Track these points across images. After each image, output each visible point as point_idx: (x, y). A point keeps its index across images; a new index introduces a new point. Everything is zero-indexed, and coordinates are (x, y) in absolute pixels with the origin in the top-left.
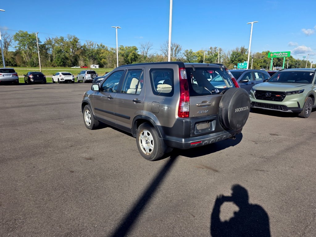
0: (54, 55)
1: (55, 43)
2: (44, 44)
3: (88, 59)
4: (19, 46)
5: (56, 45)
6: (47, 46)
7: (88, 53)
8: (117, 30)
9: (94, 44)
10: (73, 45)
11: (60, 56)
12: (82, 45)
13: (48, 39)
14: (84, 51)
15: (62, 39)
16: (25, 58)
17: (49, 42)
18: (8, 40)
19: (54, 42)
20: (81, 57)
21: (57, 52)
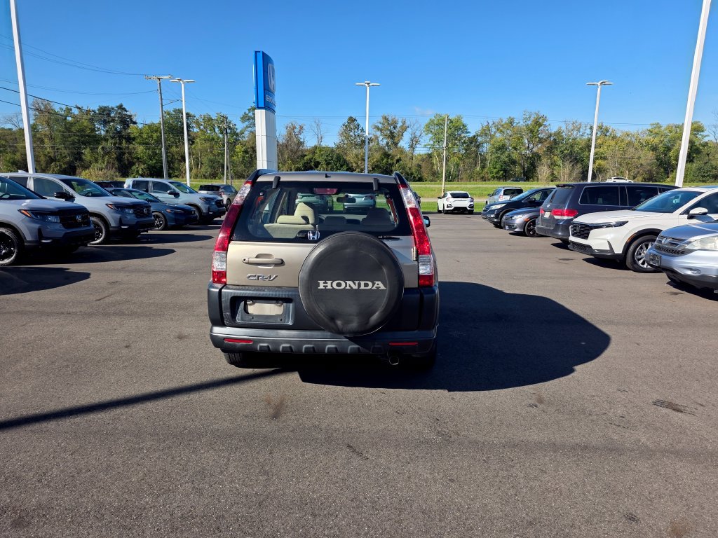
0: (489, 157)
1: (495, 133)
2: (474, 137)
3: (560, 162)
4: (432, 142)
5: (498, 135)
6: (480, 139)
7: (562, 149)
8: (599, 88)
9: (583, 126)
10: (532, 131)
11: (499, 157)
12: (553, 129)
13: (486, 124)
14: (554, 144)
15: (511, 122)
16: (437, 165)
17: (486, 132)
18: (418, 134)
19: (494, 130)
20: (544, 160)
21: (494, 150)
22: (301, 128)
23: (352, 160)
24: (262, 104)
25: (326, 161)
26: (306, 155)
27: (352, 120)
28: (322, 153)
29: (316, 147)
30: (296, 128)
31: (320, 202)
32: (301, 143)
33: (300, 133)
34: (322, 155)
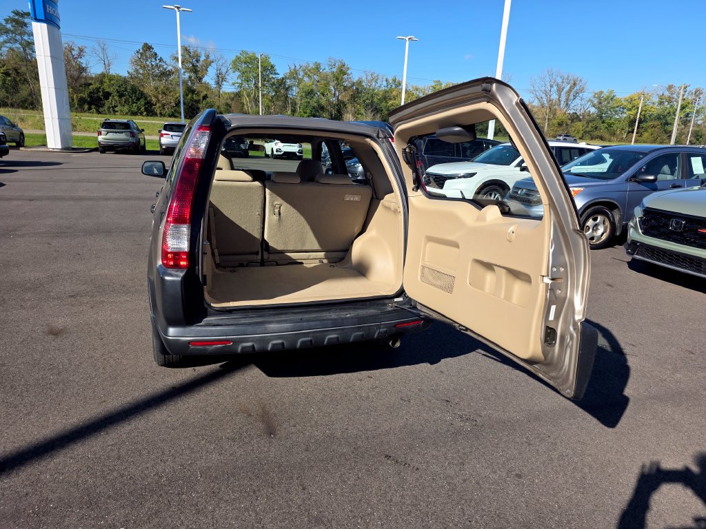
0: (298, 102)
1: (303, 76)
2: (283, 79)
3: (363, 111)
4: (239, 81)
5: (306, 79)
6: (288, 82)
7: (365, 98)
8: (407, 43)
9: (380, 77)
10: (337, 79)
11: (309, 102)
12: (355, 79)
13: (293, 67)
14: (357, 93)
15: (318, 67)
16: (247, 105)
17: (294, 74)
18: (224, 70)
19: (301, 73)
20: (349, 107)
21: (304, 94)
22: (81, 50)
23: (150, 93)
24: (41, 15)
25: (118, 92)
26: (91, 84)
27: (147, 47)
28: (112, 82)
29: (103, 75)
30: (73, 49)
31: (131, 140)
32: (82, 69)
33: (80, 56)
34: (113, 85)
